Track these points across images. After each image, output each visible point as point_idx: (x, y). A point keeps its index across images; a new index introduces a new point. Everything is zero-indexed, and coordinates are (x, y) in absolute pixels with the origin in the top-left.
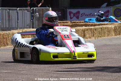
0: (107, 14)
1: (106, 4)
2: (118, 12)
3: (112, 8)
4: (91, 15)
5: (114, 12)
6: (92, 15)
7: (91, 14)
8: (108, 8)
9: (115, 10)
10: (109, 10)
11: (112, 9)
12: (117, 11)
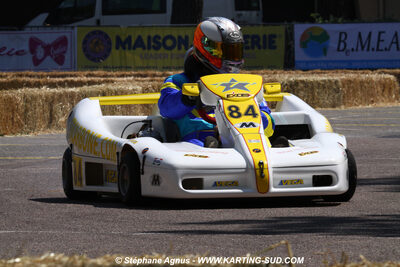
0: (58, 51)
1: (43, 17)
2: (97, 43)
3: (76, 29)
4: (5, 52)
5: (85, 42)
6: (8, 54)
7: (5, 48)
8: (62, 30)
9: (88, 36)
10: (68, 35)
11: (75, 34)
12: (95, 40)
